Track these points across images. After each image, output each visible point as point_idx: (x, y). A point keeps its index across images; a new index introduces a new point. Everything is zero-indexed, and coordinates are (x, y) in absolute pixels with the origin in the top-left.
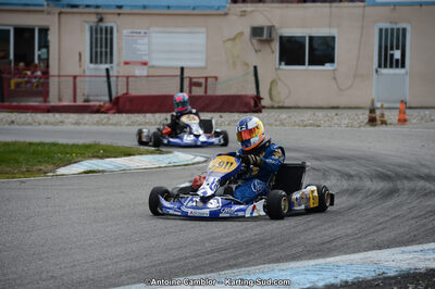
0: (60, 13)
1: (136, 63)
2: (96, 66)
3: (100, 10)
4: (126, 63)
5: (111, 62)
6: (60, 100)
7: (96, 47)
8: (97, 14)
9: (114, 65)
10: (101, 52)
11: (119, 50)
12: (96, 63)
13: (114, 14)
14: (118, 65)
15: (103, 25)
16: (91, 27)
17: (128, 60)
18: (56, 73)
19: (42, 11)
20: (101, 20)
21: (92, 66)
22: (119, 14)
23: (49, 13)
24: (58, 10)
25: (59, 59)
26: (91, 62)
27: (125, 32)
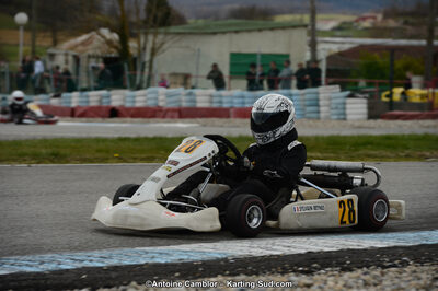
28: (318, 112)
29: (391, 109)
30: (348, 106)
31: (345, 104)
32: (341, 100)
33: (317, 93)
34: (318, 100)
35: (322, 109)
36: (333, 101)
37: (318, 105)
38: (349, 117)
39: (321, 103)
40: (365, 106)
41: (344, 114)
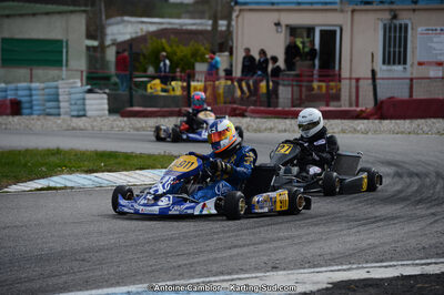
0: (353, 11)
1: (430, 63)
2: (389, 67)
3: (394, 7)
4: (420, 64)
5: (405, 63)
6: (351, 105)
7: (390, 46)
8: (391, 10)
9: (408, 66)
10: (394, 52)
11: (414, 48)
12: (389, 63)
13: (409, 10)
14: (412, 65)
15: (397, 22)
16: (385, 25)
17: (422, 60)
18: (348, 76)
19: (335, 10)
20: (395, 17)
21: (385, 67)
22: (414, 10)
23: (342, 11)
24: (351, 7)
25: (351, 61)
26: (384, 63)
27: (419, 29)
28: (59, 108)
29: (132, 106)
30: (87, 102)
31: (84, 99)
32: (81, 95)
33: (57, 88)
34: (58, 95)
35: (62, 104)
36: (73, 96)
37: (58, 101)
38: (89, 113)
39: (61, 98)
40: (106, 101)
41: (84, 110)
